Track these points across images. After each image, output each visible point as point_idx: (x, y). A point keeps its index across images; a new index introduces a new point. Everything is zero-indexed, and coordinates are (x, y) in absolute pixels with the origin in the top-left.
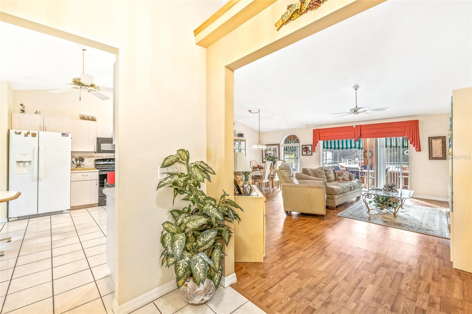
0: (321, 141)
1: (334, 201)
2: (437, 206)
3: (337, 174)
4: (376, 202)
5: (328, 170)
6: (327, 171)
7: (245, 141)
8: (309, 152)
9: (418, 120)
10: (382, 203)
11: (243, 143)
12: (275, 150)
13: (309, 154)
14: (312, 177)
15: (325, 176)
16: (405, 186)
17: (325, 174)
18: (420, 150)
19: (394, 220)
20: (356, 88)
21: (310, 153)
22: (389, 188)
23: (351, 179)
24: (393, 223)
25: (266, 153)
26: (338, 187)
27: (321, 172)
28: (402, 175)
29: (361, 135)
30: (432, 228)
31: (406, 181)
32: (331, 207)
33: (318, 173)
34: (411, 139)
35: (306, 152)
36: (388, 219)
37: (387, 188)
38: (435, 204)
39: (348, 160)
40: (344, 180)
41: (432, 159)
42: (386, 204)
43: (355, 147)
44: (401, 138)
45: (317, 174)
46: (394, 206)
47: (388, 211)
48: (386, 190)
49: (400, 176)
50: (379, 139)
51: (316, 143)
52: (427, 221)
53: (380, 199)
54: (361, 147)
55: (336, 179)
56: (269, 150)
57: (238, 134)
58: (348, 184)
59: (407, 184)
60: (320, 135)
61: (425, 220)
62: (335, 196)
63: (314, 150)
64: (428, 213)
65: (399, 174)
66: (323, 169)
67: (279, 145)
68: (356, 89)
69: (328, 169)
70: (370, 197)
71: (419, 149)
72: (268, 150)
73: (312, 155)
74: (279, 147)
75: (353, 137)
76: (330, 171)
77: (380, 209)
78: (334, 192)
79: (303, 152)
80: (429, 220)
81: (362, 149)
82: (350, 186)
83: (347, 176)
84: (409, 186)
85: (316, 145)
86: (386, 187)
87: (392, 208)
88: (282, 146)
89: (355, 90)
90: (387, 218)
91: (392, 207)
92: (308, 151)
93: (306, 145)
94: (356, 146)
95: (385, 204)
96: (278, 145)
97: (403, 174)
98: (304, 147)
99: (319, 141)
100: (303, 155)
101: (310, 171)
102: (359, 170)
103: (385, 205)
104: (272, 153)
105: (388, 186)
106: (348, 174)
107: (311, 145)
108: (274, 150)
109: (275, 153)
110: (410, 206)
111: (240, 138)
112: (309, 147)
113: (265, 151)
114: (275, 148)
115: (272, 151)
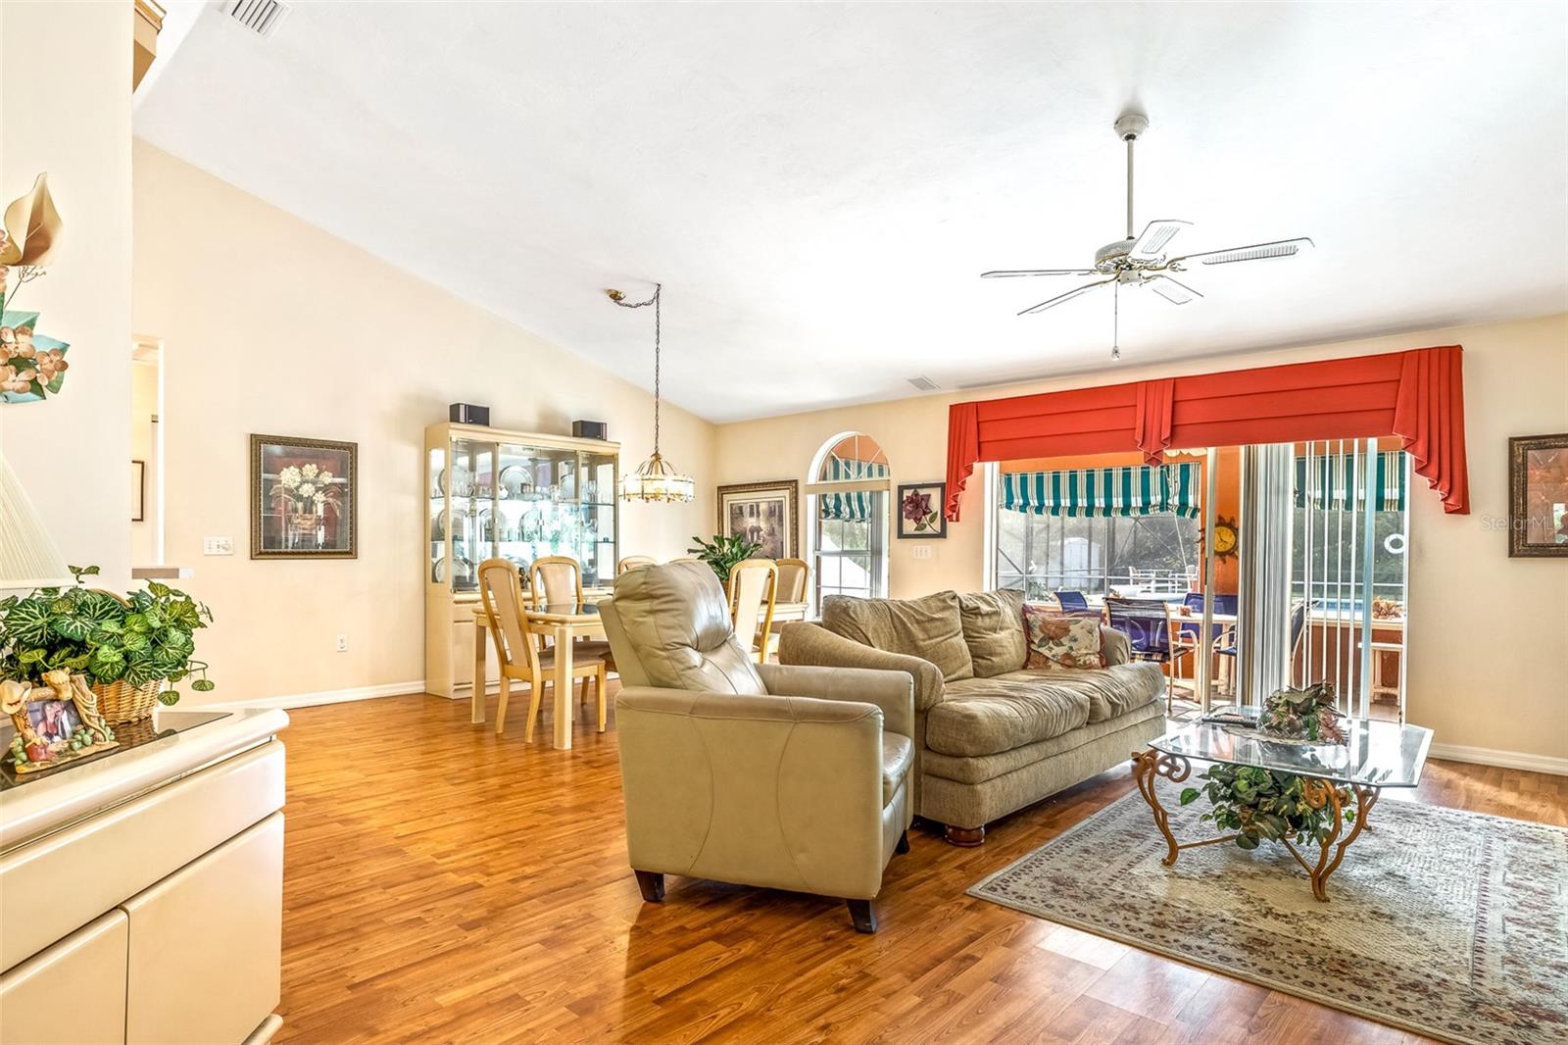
0: (988, 465)
1: (974, 793)
2: (1549, 809)
3: (1037, 631)
4: (1224, 798)
5: (985, 608)
6: (981, 614)
7: (612, 459)
8: (932, 520)
9: (1460, 348)
10: (1250, 806)
11: (604, 471)
12: (775, 512)
13: (928, 530)
14: (878, 651)
15: (960, 640)
16: (1385, 690)
17: (963, 628)
18: (1464, 509)
19: (1314, 925)
20: (1130, 123)
21: (937, 526)
22: (1295, 713)
23: (1107, 659)
24: (1302, 953)
25: (738, 528)
26: (1004, 708)
27: (941, 619)
28: (1373, 641)
29: (1179, 430)
30: (1549, 998)
31: (1389, 667)
32: (957, 829)
33: (918, 622)
34: (1421, 446)
35: (917, 520)
36: (1277, 916)
37: (1279, 714)
38: (1533, 795)
39: (1153, 575)
40: (1070, 662)
41: (1524, 556)
42: (1274, 813)
43: (1162, 503)
44: (1373, 443)
45: (915, 629)
46: (1323, 825)
47: (1286, 852)
48: (1278, 727)
49: (1360, 645)
50: (1261, 448)
51: (962, 473)
52: (1512, 928)
53: (1242, 784)
54: (1191, 503)
55: (1031, 660)
56: (752, 514)
57: (574, 423)
58: (1080, 687)
59: (1394, 685)
60: (982, 432)
61: (1498, 921)
62: (981, 763)
63: (953, 508)
64: (1506, 861)
65: (1358, 631)
66: (956, 604)
67: (796, 488)
68: (1130, 137)
69: (989, 604)
70: (1178, 770)
71: (1459, 503)
72: (746, 511)
73: (942, 534)
74: (796, 498)
75: (1137, 442)
76: (996, 613)
77: (1238, 839)
78: (974, 741)
79: (905, 520)
80: (1523, 915)
81: (1193, 516)
82: (1092, 698)
83: (1087, 643)
84: (1402, 692)
85: (964, 482)
86: (1280, 709)
87: (1305, 834)
88: (811, 489)
89: (1126, 143)
90: (1269, 912)
91: (1307, 828)
92: (928, 517)
93: (915, 487)
94: (1168, 498)
95: (1268, 812)
96: (792, 485)
97: (1379, 635)
98: (907, 493)
99: (976, 466)
100: (901, 535)
101: (867, 611)
102: (1167, 615)
103: (1269, 817)
104: (763, 525)
105: (1288, 703)
106: (1097, 633)
107: (942, 486)
108: (771, 513)
109: (776, 527)
110: (1406, 815)
111: (585, 445)
112: (930, 495)
113: (732, 518)
114: (779, 501)
115: (761, 517)
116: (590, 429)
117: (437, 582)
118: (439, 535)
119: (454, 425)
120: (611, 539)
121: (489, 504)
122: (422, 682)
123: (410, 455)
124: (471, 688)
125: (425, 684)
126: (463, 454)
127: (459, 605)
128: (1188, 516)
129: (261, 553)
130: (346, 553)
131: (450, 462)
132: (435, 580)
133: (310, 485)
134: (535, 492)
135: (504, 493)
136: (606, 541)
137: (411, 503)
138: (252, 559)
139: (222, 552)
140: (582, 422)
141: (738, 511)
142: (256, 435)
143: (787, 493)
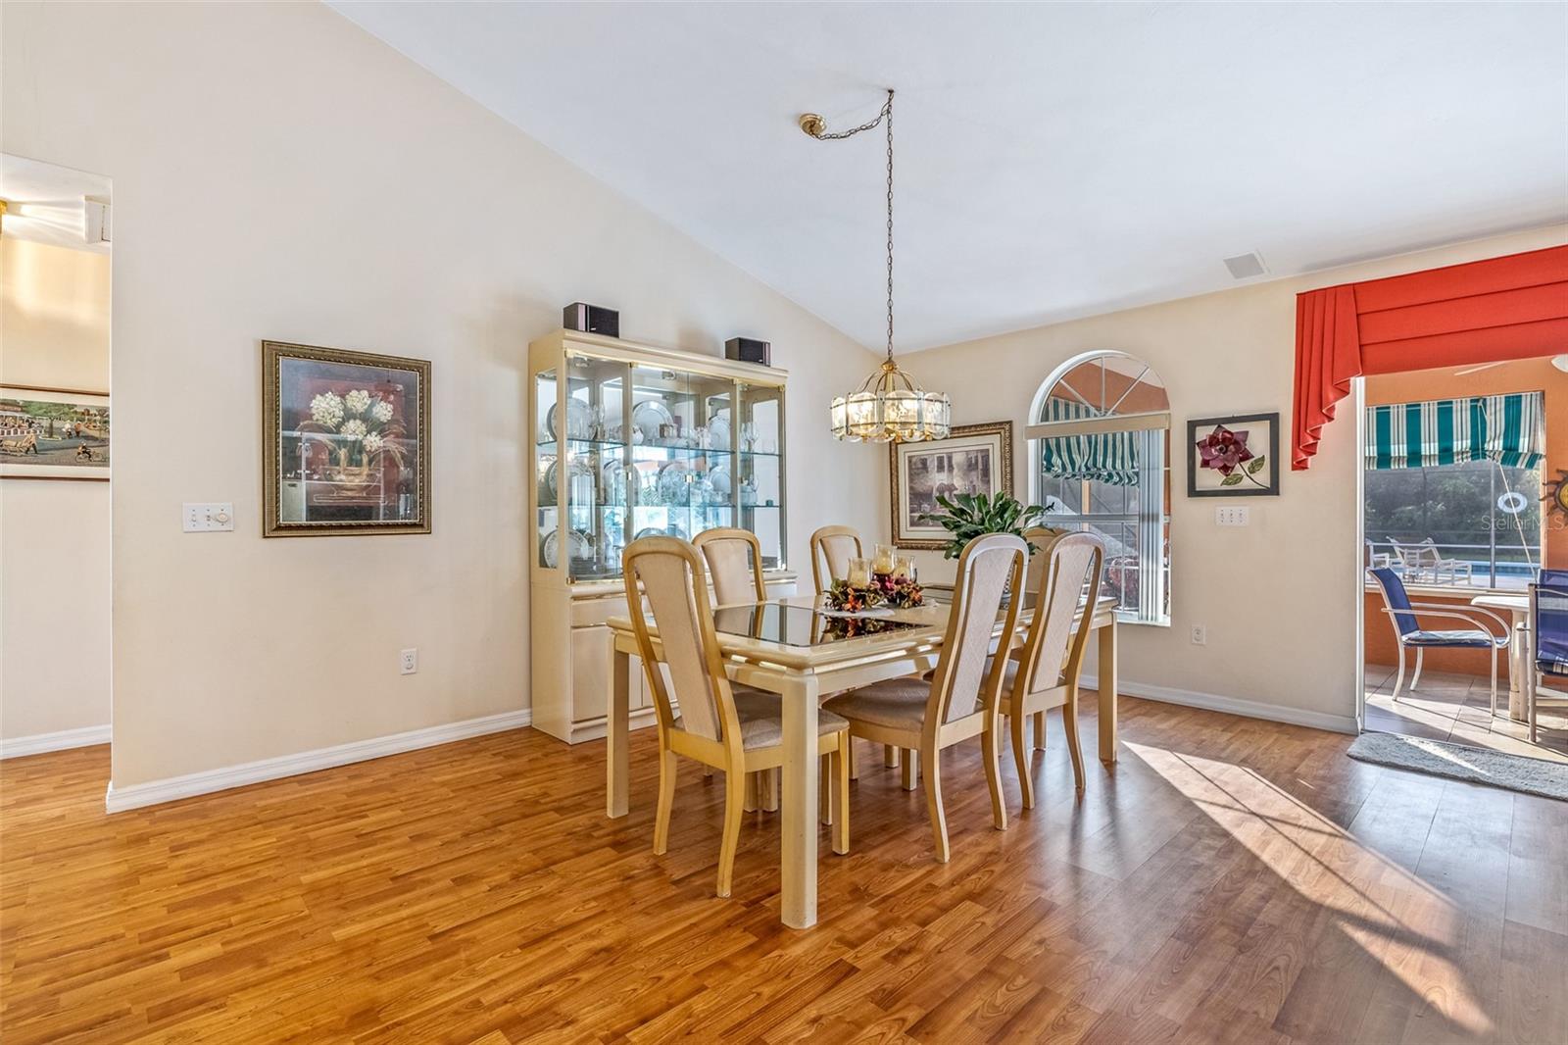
0: (1358, 379)
7: (776, 393)
8: (1252, 470)
11: (764, 412)
12: (979, 465)
13: (1246, 483)
21: (1263, 477)
25: (920, 488)
35: (1225, 469)
43: (1474, 449)
51: (1330, 393)
54: (1526, 448)
56: (941, 468)
57: (728, 340)
60: (1367, 331)
63: (1311, 448)
67: (1011, 432)
72: (933, 464)
74: (1011, 445)
79: (1200, 471)
81: (1530, 464)
85: (1332, 409)
88: (1031, 433)
92: (1246, 464)
93: (1219, 422)
94: (1484, 442)
96: (1003, 428)
98: (1203, 434)
99: (1352, 382)
100: (1193, 491)
104: (958, 481)
107: (1277, 417)
108: (971, 466)
109: (978, 480)
111: (745, 373)
112: (1247, 433)
113: (911, 475)
114: (982, 451)
115: (955, 471)
116: (749, 350)
117: (547, 566)
118: (549, 497)
119: (569, 333)
120: (776, 502)
121: (620, 453)
122: (527, 711)
123: (509, 380)
124: (606, 724)
125: (531, 714)
126: (580, 384)
127: (580, 602)
128: (1521, 465)
129: (279, 528)
130: (414, 525)
131: (563, 397)
132: (543, 564)
133: (358, 422)
134: (679, 436)
135: (638, 436)
136: (769, 504)
137: (510, 452)
138: (265, 537)
139: (219, 527)
140: (740, 339)
141: (920, 466)
142: (270, 343)
143: (996, 439)
